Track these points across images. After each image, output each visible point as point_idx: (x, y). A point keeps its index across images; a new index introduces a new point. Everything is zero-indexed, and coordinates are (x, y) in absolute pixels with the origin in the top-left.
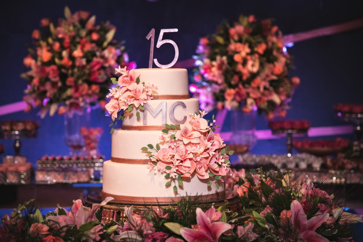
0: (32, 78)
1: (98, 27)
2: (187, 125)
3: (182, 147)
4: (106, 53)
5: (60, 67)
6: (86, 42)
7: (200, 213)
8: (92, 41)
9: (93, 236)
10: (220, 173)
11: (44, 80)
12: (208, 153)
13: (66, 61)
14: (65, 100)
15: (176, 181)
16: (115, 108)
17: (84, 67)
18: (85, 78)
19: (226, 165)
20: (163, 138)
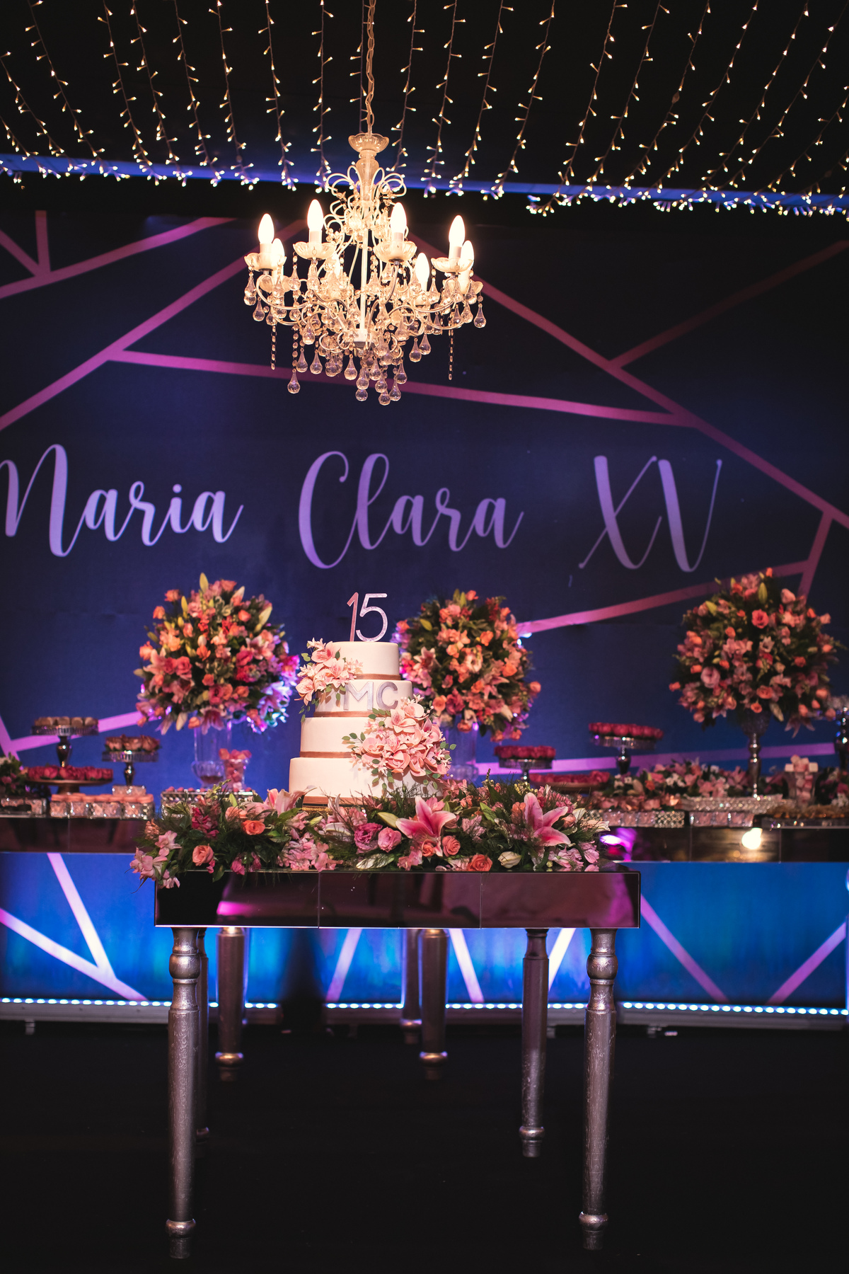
0: (150, 675)
1: (248, 603)
2: (399, 711)
3: (393, 737)
4: (260, 640)
5: (194, 659)
6: (231, 624)
7: (420, 802)
8: (240, 623)
9: (296, 825)
10: (439, 771)
11: (171, 677)
12: (425, 746)
13: (202, 650)
14: (199, 707)
15: (385, 779)
16: (309, 689)
17: (227, 660)
18: (229, 675)
19: (447, 761)
20: (370, 725)
